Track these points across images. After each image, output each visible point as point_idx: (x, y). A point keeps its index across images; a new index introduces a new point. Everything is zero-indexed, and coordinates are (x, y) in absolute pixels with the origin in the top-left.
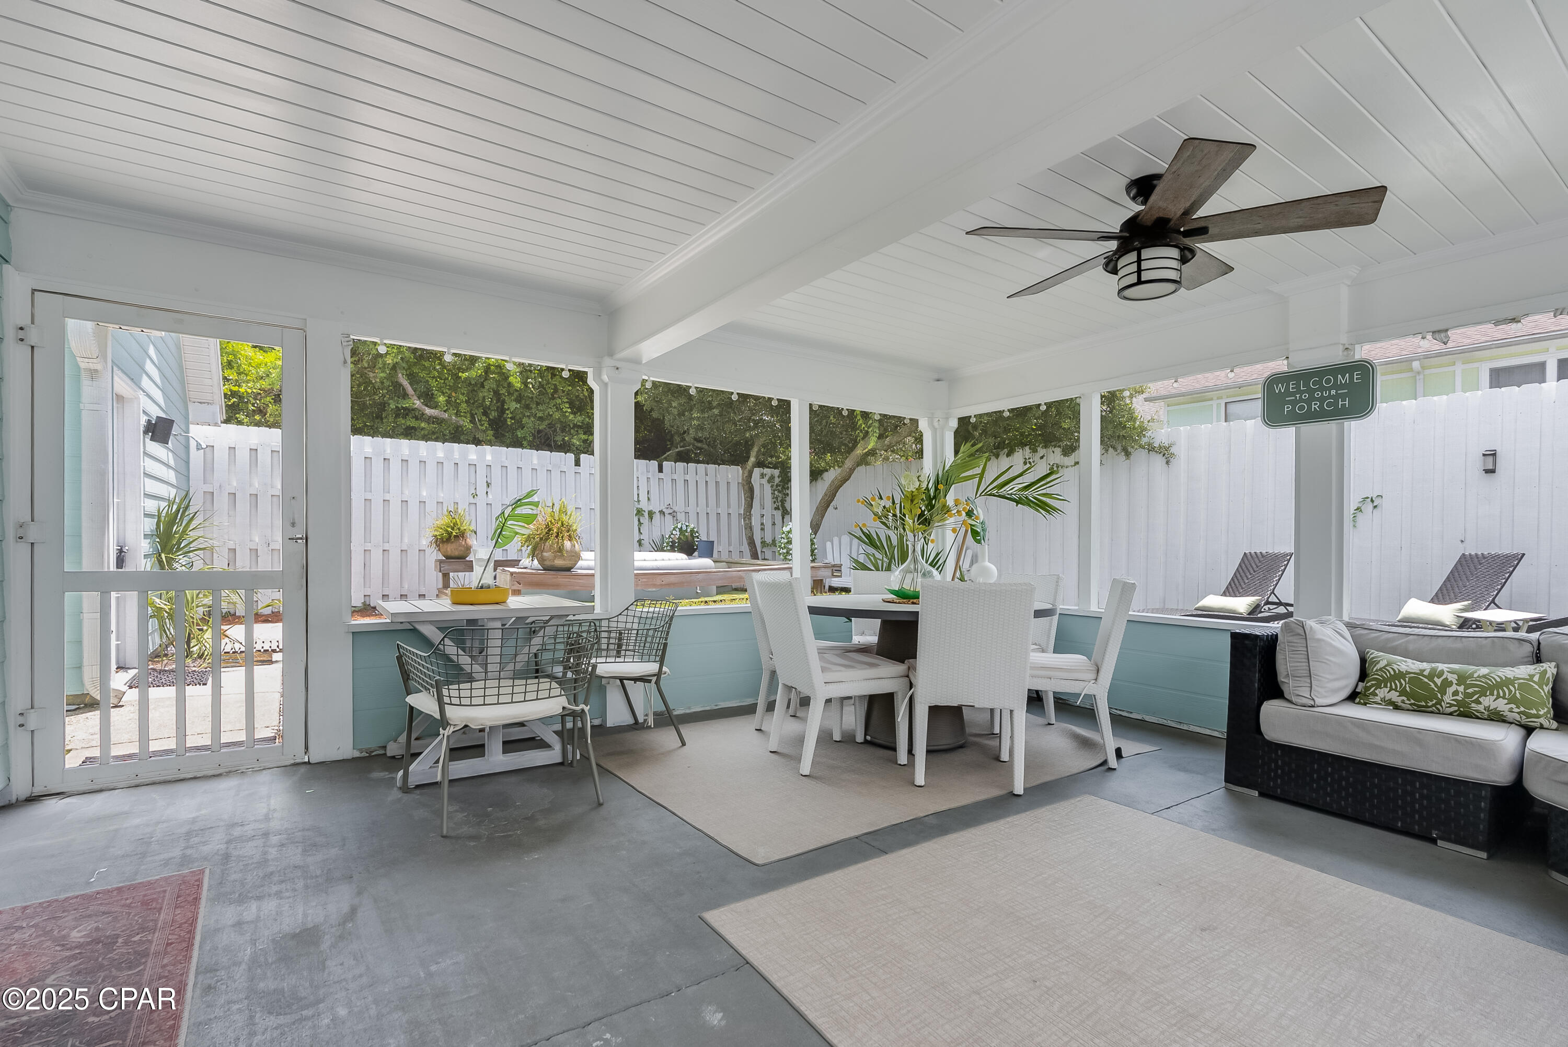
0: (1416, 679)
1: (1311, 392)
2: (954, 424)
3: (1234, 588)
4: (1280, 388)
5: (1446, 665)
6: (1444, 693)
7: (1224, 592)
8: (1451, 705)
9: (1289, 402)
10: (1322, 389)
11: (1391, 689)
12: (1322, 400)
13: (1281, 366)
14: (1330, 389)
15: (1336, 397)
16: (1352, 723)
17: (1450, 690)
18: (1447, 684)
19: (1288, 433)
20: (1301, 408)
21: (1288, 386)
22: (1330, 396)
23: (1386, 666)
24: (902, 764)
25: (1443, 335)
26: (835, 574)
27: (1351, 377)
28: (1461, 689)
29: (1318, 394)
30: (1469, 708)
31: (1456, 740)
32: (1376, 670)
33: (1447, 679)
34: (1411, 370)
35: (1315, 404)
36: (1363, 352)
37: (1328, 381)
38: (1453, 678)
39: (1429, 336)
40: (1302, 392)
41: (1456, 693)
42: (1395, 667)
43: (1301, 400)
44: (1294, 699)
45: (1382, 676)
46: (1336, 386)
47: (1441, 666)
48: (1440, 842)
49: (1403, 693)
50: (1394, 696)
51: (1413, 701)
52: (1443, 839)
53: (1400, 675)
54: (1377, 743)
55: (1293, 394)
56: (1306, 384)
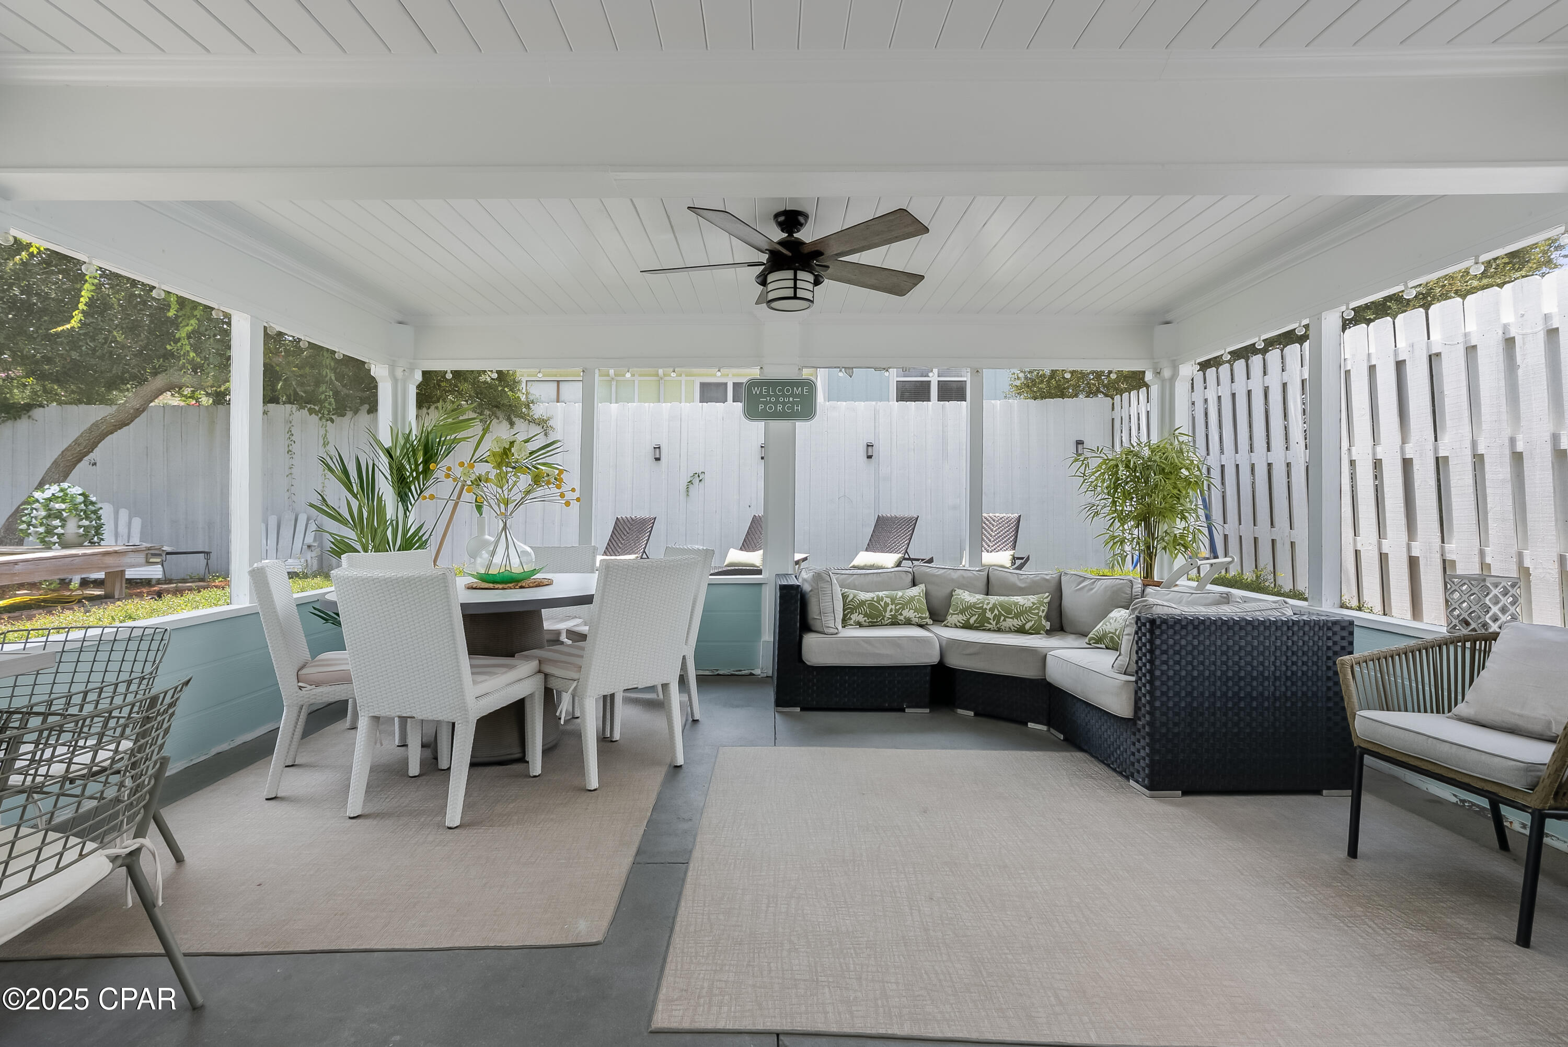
0: (871, 604)
1: (777, 397)
2: (418, 377)
3: (613, 548)
4: (756, 391)
5: (884, 592)
6: (885, 612)
7: (605, 552)
8: (889, 618)
9: (762, 402)
10: (784, 396)
11: (859, 614)
12: (784, 403)
13: (754, 373)
14: (789, 396)
15: (793, 403)
16: (863, 641)
17: (889, 609)
18: (887, 605)
19: (761, 425)
20: (770, 408)
21: (761, 390)
22: (789, 402)
23: (854, 598)
24: (538, 775)
25: (851, 371)
26: (151, 560)
27: (802, 390)
28: (893, 607)
29: (781, 400)
30: (897, 619)
31: (917, 640)
32: (849, 602)
33: (886, 602)
34: (657, 375)
35: (780, 406)
36: (806, 373)
37: (788, 391)
38: (888, 600)
39: (843, 370)
40: (771, 396)
41: (891, 611)
42: (858, 598)
43: (770, 402)
44: (826, 630)
45: (853, 605)
46: (792, 395)
47: (881, 594)
48: (907, 710)
49: (866, 615)
50: (861, 618)
51: (870, 620)
52: (908, 707)
53: (862, 603)
54: (878, 652)
55: (765, 397)
56: (774, 391)
